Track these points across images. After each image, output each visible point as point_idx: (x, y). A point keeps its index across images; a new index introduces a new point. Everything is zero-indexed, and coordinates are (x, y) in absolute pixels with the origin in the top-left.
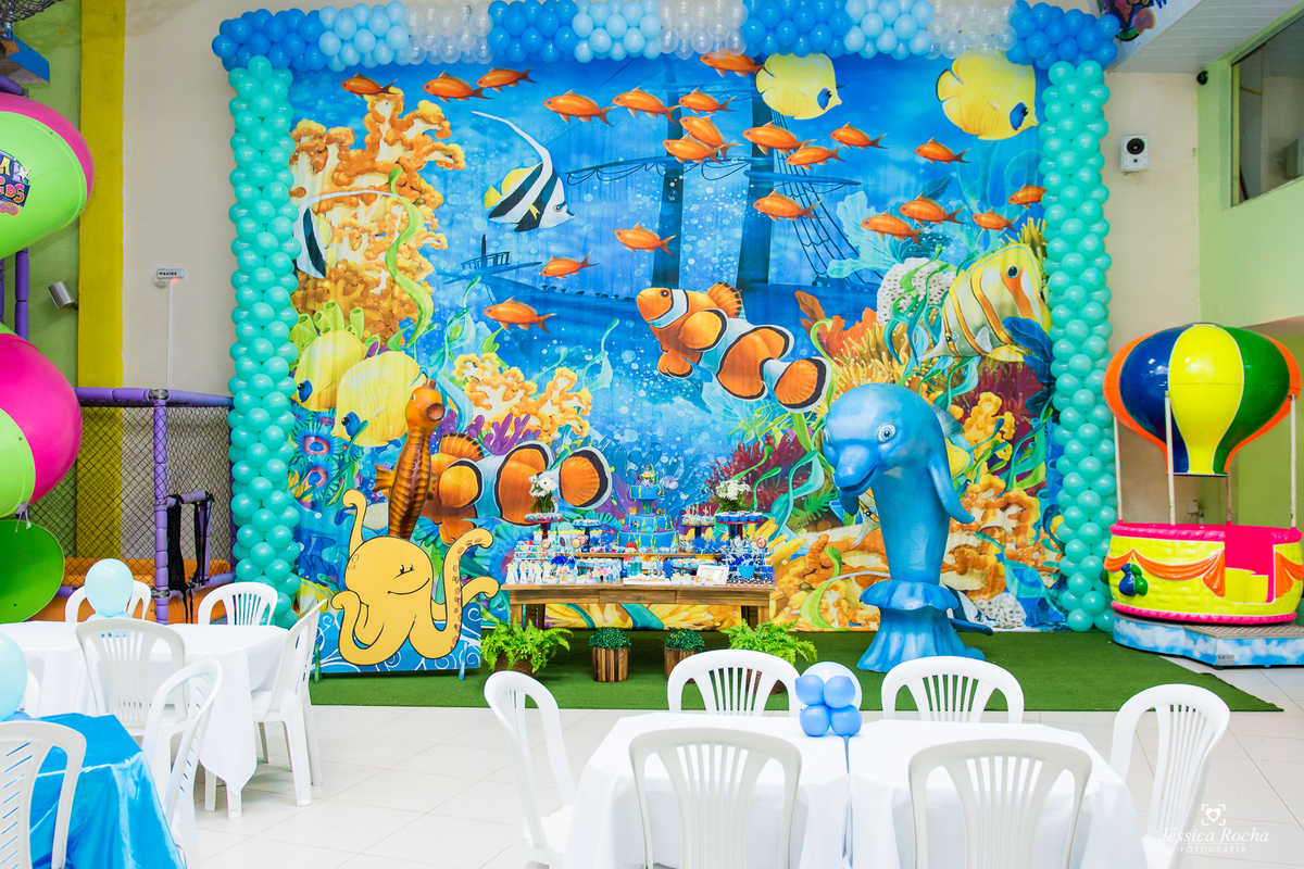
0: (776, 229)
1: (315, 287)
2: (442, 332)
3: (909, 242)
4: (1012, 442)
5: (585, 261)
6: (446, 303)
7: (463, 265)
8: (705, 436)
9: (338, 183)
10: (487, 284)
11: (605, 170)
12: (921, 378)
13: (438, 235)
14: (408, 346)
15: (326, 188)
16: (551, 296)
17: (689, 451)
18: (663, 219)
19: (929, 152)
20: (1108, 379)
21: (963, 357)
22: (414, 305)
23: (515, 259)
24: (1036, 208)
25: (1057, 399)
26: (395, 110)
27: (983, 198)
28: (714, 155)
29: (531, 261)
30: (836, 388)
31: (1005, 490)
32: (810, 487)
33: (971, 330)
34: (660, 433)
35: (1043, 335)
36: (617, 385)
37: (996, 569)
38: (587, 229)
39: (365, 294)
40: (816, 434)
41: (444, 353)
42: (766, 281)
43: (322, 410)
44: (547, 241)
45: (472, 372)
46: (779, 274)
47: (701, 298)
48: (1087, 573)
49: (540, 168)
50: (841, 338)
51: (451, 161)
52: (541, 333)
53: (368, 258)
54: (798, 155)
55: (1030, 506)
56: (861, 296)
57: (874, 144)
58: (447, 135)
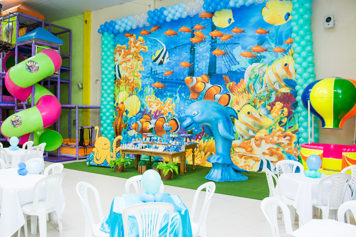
0: (217, 59)
1: (119, 81)
2: (143, 90)
3: (253, 59)
4: (287, 117)
5: (173, 71)
6: (144, 84)
7: (147, 74)
9: (124, 58)
10: (152, 78)
11: (177, 48)
12: (257, 98)
13: (143, 68)
14: (137, 94)
15: (121, 59)
16: (166, 80)
18: (190, 59)
19: (259, 32)
22: (137, 84)
23: (158, 72)
26: (134, 40)
27: (276, 43)
28: (202, 41)
29: (162, 72)
33: (273, 83)
36: (181, 102)
37: (282, 155)
39: (129, 82)
41: (144, 95)
42: (215, 73)
44: (165, 67)
45: (149, 99)
46: (219, 71)
49: (163, 49)
50: (235, 88)
51: (145, 50)
53: (129, 74)
54: (223, 38)
55: (293, 137)
56: (240, 75)
57: (243, 32)
58: (144, 44)
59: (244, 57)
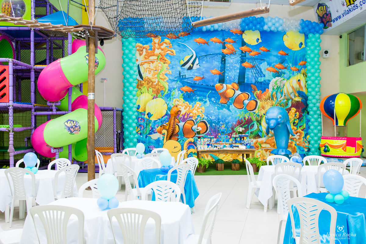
0: (247, 70)
1: (141, 83)
2: (170, 93)
3: (276, 73)
4: (298, 119)
5: (203, 77)
6: (171, 87)
7: (175, 78)
8: (230, 117)
9: (146, 58)
10: (181, 82)
11: (207, 56)
12: (279, 104)
13: (169, 71)
14: (162, 97)
15: (143, 59)
16: (195, 85)
17: (227, 121)
18: (221, 68)
19: (281, 53)
20: (321, 105)
21: (288, 100)
22: (164, 87)
23: (187, 76)
24: (304, 66)
25: (309, 109)
26: (159, 41)
27: (293, 64)
28: (233, 53)
29: (191, 77)
30: (260, 107)
31: (297, 130)
32: (254, 129)
33: (290, 94)
34: (220, 117)
35: (305, 95)
36: (210, 106)
37: (295, 147)
38: (204, 70)
39: (152, 84)
40: (255, 117)
41: (171, 98)
42: (244, 82)
43: (142, 112)
44: (195, 72)
45: (177, 103)
46: (247, 81)
47: (229, 86)
48: (315, 148)
49: (193, 55)
50: (261, 95)
51: (172, 53)
52: (193, 94)
53: (153, 76)
54: (252, 53)
55: (302, 133)
56: (266, 86)
57: (269, 51)
58: (171, 47)
59: (269, 72)
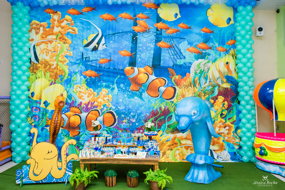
0: (162, 51)
1: (36, 66)
2: (71, 79)
3: (199, 55)
4: (227, 109)
5: (110, 59)
6: (72, 71)
7: (77, 60)
8: (143, 107)
9: (43, 38)
10: (83, 65)
11: (116, 34)
12: (202, 92)
13: (70, 52)
14: (62, 82)
15: (39, 39)
16: (101, 69)
17: (139, 112)
18: (132, 48)
19: (205, 30)
20: (254, 93)
21: (214, 86)
22: (63, 71)
23: (91, 59)
24: (234, 46)
25: (239, 98)
26: (59, 18)
27: (219, 43)
28: (146, 31)
29: (96, 59)
30: (179, 95)
31: (225, 123)
32: (172, 122)
33: (216, 79)
34: (130, 107)
35: (235, 80)
36: (119, 93)
37: (222, 144)
38: (111, 51)
39: (50, 68)
40: (173, 107)
41: (71, 84)
42: (160, 65)
43: (37, 100)
44: (100, 54)
45: (79, 89)
46: (163, 63)
47: (142, 69)
48: (248, 146)
49: (98, 34)
50: (180, 81)
51: (74, 32)
52: (98, 79)
53: (51, 58)
54: (169, 31)
55: (232, 127)
56: (186, 69)
57: (190, 28)
58: (73, 25)
59: (191, 53)
